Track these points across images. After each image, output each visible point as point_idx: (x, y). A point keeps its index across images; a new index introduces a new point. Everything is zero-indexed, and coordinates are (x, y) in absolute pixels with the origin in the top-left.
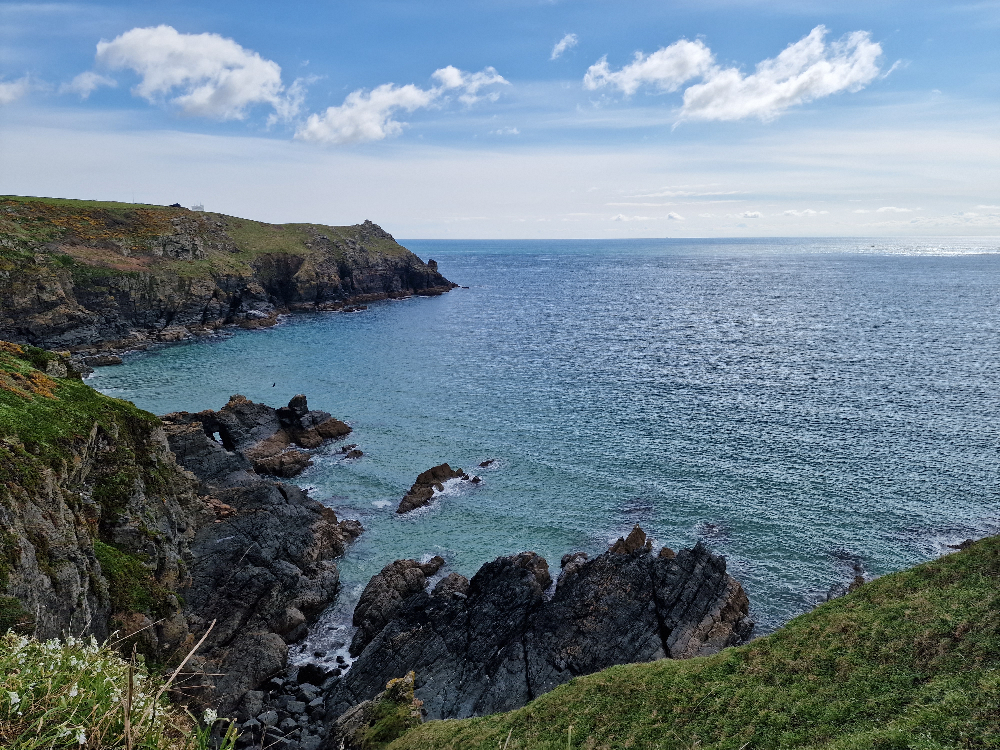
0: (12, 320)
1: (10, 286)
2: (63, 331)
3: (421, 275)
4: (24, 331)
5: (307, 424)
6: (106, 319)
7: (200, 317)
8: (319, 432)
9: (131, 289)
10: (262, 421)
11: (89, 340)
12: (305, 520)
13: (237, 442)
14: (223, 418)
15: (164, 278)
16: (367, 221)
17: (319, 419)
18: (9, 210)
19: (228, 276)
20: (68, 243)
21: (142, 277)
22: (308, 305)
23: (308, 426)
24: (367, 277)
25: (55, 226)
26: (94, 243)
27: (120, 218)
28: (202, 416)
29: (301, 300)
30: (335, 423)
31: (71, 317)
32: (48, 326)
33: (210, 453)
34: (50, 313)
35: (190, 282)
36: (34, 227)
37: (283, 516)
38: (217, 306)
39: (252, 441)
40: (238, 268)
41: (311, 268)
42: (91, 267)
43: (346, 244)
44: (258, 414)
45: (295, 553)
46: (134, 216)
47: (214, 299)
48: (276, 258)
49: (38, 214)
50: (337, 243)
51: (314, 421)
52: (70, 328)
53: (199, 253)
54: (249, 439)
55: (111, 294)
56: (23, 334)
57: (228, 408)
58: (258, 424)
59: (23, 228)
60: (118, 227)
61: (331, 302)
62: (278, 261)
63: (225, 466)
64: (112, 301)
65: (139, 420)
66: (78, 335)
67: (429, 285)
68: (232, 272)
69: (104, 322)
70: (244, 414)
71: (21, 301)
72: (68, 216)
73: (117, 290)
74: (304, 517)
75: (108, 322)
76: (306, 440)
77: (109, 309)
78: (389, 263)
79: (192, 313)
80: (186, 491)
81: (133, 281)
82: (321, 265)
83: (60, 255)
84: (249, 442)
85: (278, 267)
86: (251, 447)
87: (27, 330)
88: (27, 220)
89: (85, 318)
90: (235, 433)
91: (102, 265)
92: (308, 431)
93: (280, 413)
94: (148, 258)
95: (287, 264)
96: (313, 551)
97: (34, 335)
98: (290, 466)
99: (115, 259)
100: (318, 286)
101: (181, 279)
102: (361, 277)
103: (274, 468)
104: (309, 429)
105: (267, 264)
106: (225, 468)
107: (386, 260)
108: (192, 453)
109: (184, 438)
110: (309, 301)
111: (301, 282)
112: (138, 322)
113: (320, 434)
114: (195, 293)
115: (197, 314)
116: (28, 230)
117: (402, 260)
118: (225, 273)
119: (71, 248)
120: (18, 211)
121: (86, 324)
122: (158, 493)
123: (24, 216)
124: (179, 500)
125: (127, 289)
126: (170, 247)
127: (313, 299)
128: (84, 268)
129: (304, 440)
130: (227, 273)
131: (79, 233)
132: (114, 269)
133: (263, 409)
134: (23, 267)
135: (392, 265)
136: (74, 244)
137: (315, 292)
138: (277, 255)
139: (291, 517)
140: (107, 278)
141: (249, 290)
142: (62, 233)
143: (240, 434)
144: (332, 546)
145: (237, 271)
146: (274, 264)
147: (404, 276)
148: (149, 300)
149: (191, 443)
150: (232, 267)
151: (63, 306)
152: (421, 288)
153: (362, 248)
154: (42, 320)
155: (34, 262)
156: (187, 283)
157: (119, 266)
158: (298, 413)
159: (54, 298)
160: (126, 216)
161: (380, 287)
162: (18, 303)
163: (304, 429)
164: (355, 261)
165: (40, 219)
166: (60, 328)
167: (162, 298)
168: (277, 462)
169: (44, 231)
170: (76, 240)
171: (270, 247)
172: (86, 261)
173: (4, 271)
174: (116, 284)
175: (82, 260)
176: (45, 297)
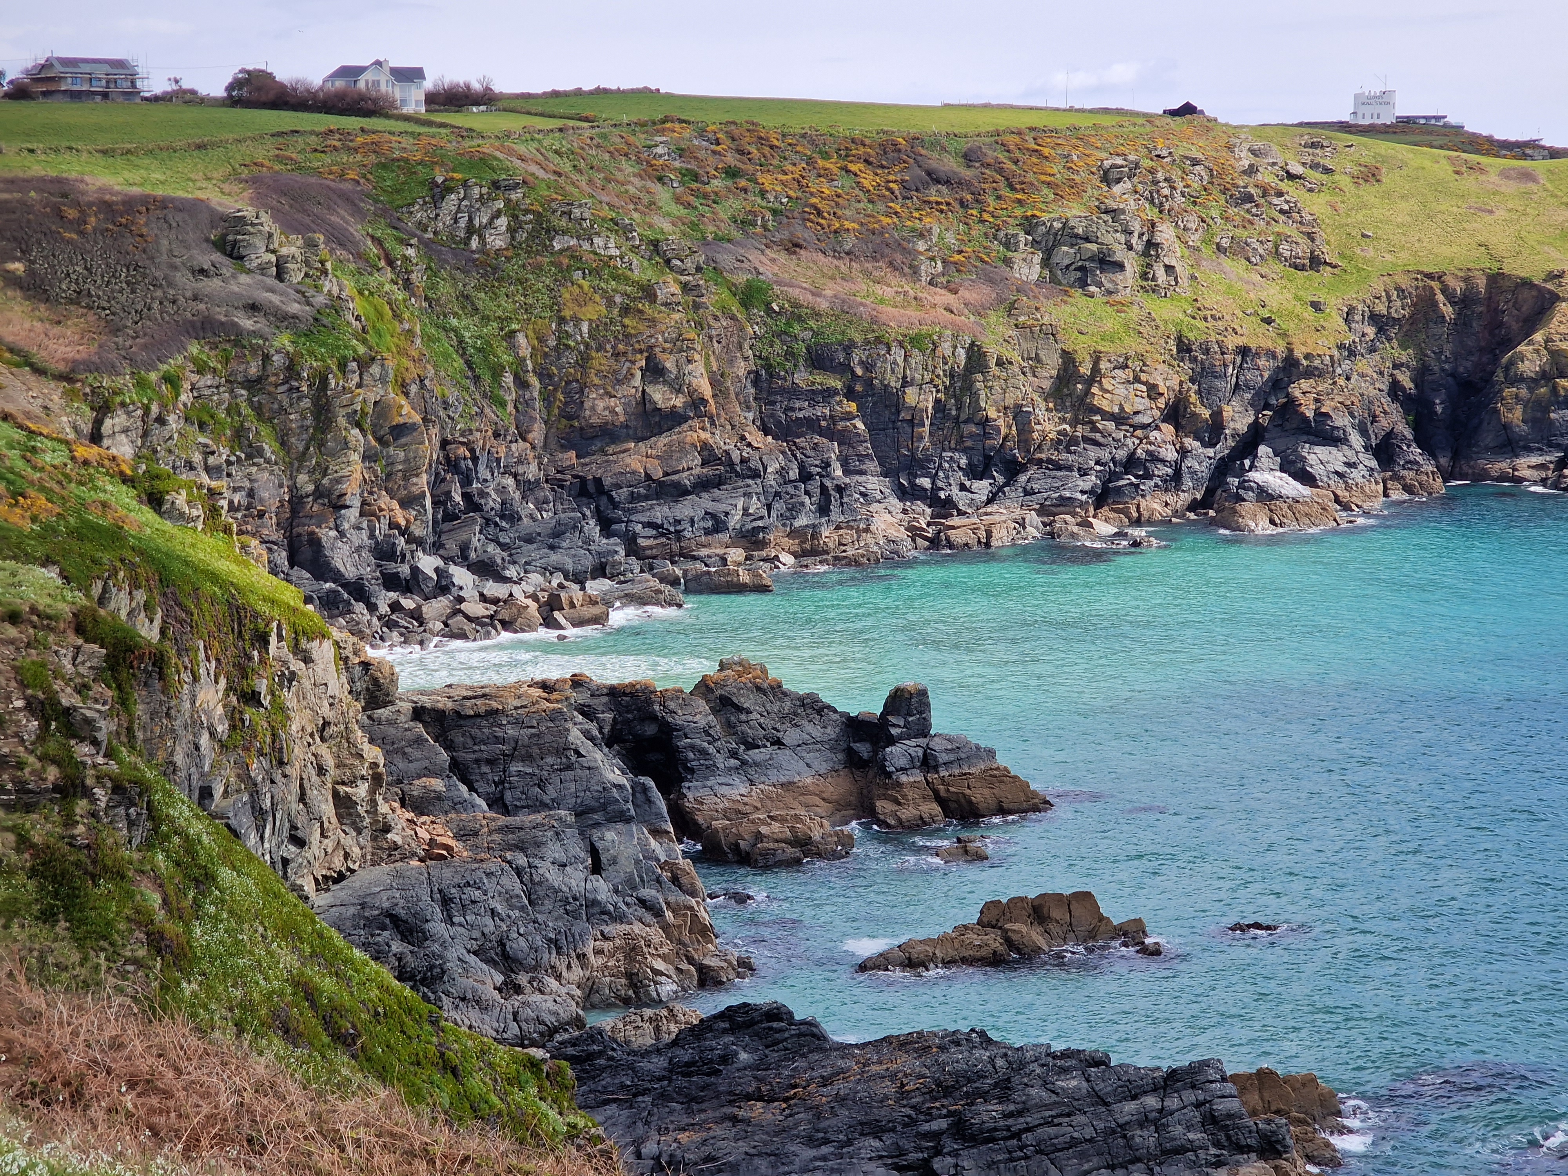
0: (573, 454)
1: (584, 361)
2: (678, 492)
4: (591, 488)
5: (903, 762)
6: (802, 467)
7: (1091, 481)
8: (936, 792)
9: (905, 383)
10: (791, 736)
11: (735, 520)
13: (692, 771)
15: (1008, 353)
17: (943, 758)
18: (660, 150)
19: (1244, 351)
20: (780, 243)
21: (946, 348)
22: (1526, 467)
23: (903, 769)
25: (763, 194)
26: (849, 242)
27: (950, 164)
29: (1507, 445)
30: (1001, 777)
31: (709, 456)
32: (648, 477)
34: (663, 440)
35: (1095, 369)
36: (706, 196)
38: (1170, 454)
39: (736, 780)
40: (1290, 326)
42: (817, 314)
44: (790, 718)
45: (520, 955)
47: (1168, 429)
48: (1458, 287)
49: (731, 159)
51: (928, 762)
52: (703, 485)
53: (1160, 273)
54: (730, 771)
55: (850, 394)
56: (589, 496)
57: (704, 687)
58: (778, 743)
59: (678, 200)
60: (934, 194)
62: (1464, 302)
64: (849, 417)
66: (711, 506)
68: (1263, 340)
69: (794, 474)
70: (739, 709)
71: (601, 404)
72: (810, 161)
73: (869, 383)
75: (805, 477)
76: (889, 806)
77: (817, 439)
79: (1069, 469)
81: (917, 357)
83: (741, 278)
84: (721, 780)
85: (1462, 323)
86: (724, 790)
87: (598, 481)
88: (696, 177)
89: (743, 461)
90: (692, 747)
91: (846, 310)
92: (899, 785)
93: (853, 725)
94: (986, 289)
95: (1495, 312)
97: (611, 499)
98: (771, 845)
99: (890, 293)
101: (1068, 358)
103: (737, 845)
104: (904, 779)
105: (1419, 311)
108: (528, 758)
109: (518, 723)
110: (1538, 453)
113: (938, 800)
114: (1105, 405)
115: (1084, 473)
116: (688, 206)
118: (1232, 342)
119: (782, 257)
120: (682, 152)
121: (744, 477)
123: (693, 166)
125: (894, 383)
126: (1065, 253)
127: (1553, 447)
128: (794, 316)
129: (883, 806)
130: (1240, 341)
131: (819, 213)
132: (874, 320)
133: (811, 707)
134: (625, 311)
136: (793, 247)
138: (1466, 279)
140: (849, 347)
142: (774, 212)
143: (703, 752)
145: (1284, 335)
146: (1448, 311)
148: (957, 417)
149: (533, 735)
150: (1268, 321)
151: (696, 423)
154: (639, 459)
155: (654, 298)
156: (1085, 369)
157: (888, 312)
158: (894, 731)
159: (678, 401)
160: (969, 158)
162: (593, 408)
163: (889, 775)
165: (732, 173)
166: (677, 485)
167: (992, 413)
168: (746, 829)
169: (734, 205)
170: (802, 233)
171: (1446, 251)
172: (805, 298)
173: (577, 321)
174: (868, 366)
175: (795, 292)
176: (660, 396)
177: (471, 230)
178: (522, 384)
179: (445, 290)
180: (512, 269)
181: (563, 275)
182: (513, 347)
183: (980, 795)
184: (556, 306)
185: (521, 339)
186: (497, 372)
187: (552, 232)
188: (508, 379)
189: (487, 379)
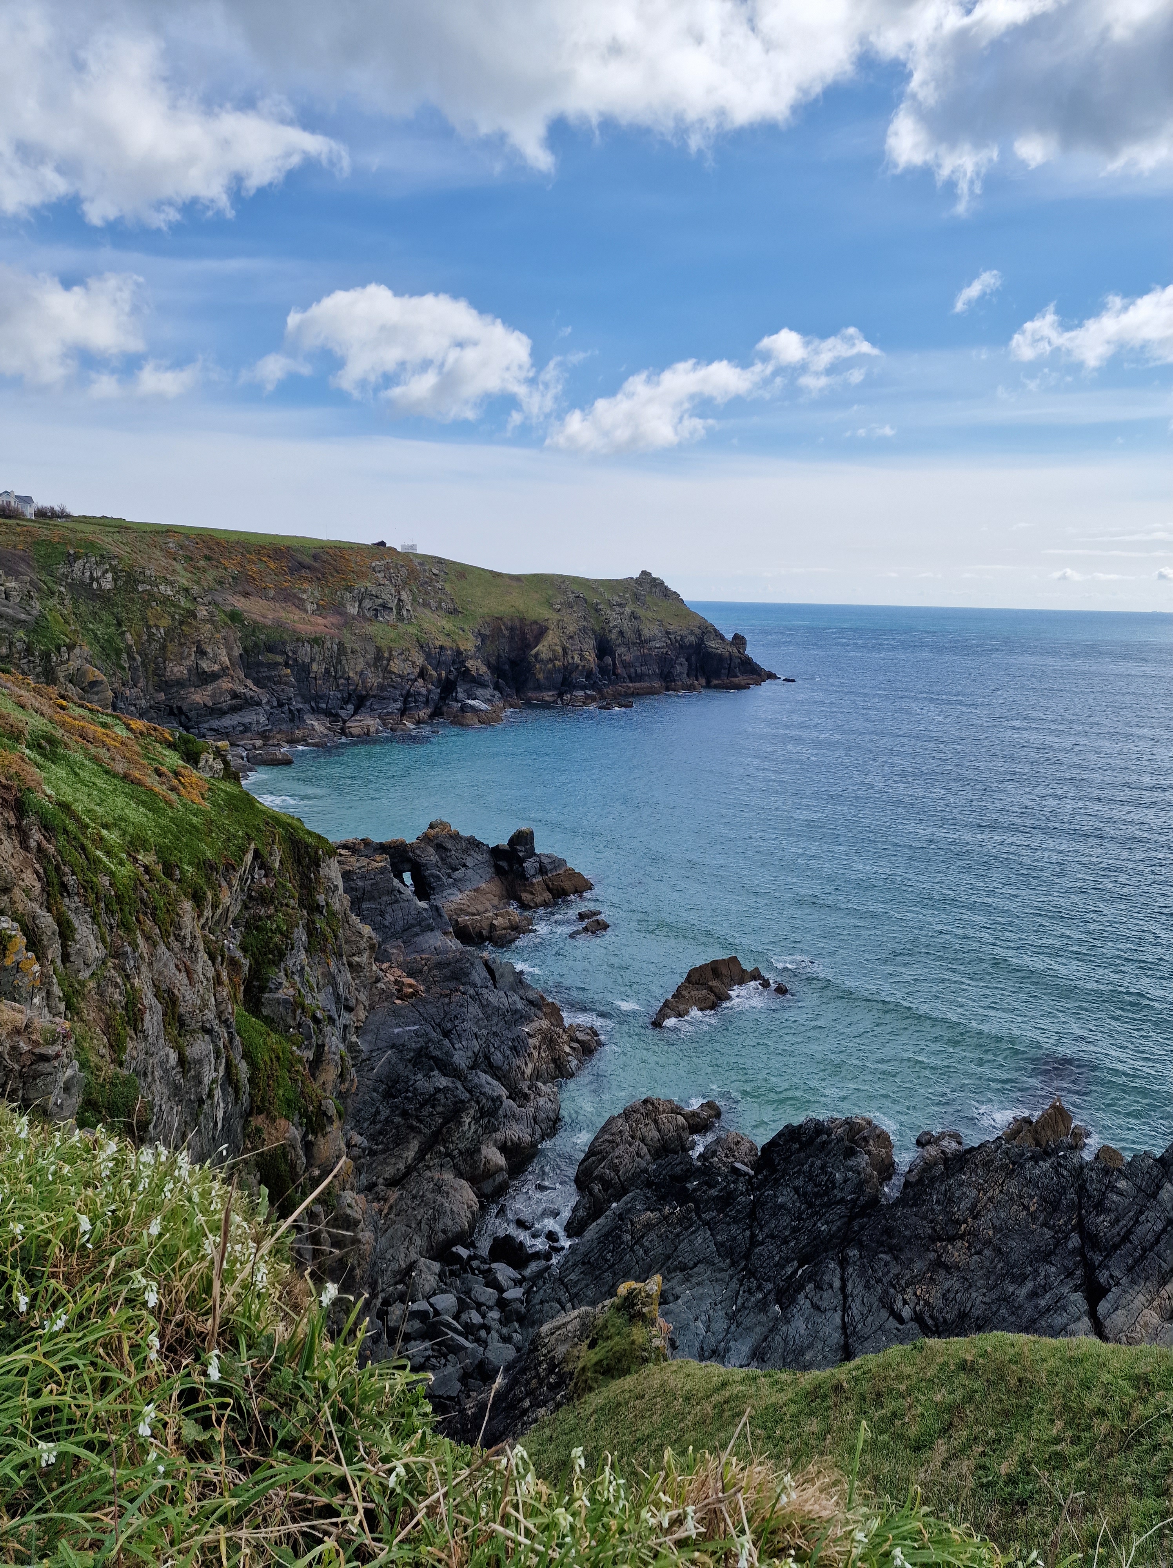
0: (162, 694)
1: (163, 648)
2: (223, 713)
3: (720, 657)
4: (176, 711)
5: (532, 872)
6: (278, 701)
7: (399, 705)
8: (547, 886)
9: (313, 660)
10: (470, 862)
11: (254, 728)
12: (517, 1016)
13: (433, 889)
14: (418, 852)
15: (357, 647)
16: (644, 573)
17: (549, 867)
18: (171, 545)
19: (441, 647)
20: (239, 593)
21: (328, 644)
22: (548, 696)
23: (534, 876)
24: (637, 658)
25: (226, 569)
26: (272, 593)
27: (308, 560)
28: (390, 848)
29: (539, 687)
30: (573, 875)
31: (235, 695)
32: (205, 705)
33: (397, 901)
34: (210, 688)
35: (390, 653)
36: (199, 569)
37: (488, 1005)
38: (424, 691)
39: (454, 890)
40: (456, 637)
41: (557, 641)
42: (266, 626)
43: (611, 606)
44: (466, 851)
45: (500, 1063)
46: (325, 557)
47: (420, 680)
48: (509, 624)
49: (206, 552)
50: (597, 604)
51: (542, 870)
52: (234, 709)
53: (405, 613)
54: (450, 886)
55: (287, 665)
56: (175, 715)
57: (426, 839)
58: (465, 866)
59: (185, 569)
60: (304, 573)
61: (581, 693)
62: (512, 629)
63: (414, 922)
64: (287, 676)
65: (307, 846)
66: (241, 720)
67: (731, 673)
68: (448, 643)
69: (275, 704)
70: (446, 849)
71: (176, 669)
72: (242, 554)
73: (295, 660)
74: (516, 1011)
75: (281, 705)
76: (529, 897)
77: (283, 687)
78: (672, 637)
79: (389, 699)
80: (359, 953)
81: (316, 649)
82: (571, 637)
83: (228, 609)
84: (449, 891)
85: (511, 638)
86: (452, 898)
87: (180, 708)
88: (192, 559)
89: (251, 697)
90: (432, 875)
91: (279, 625)
92: (532, 884)
93: (496, 852)
94: (339, 617)
95: (523, 633)
96: (526, 1064)
97: (187, 717)
98: (504, 932)
99: (296, 618)
100: (565, 668)
101: (379, 649)
102: (627, 658)
103: (481, 933)
104: (534, 881)
105: (496, 633)
106: (413, 926)
107: (668, 633)
108: (372, 899)
109: (363, 877)
110: (550, 690)
111: (542, 660)
112: (318, 707)
113: (550, 890)
114: (396, 670)
115: (395, 701)
116: (191, 572)
117: (692, 633)
118: (438, 643)
119: (242, 599)
120: (182, 547)
121: (252, 705)
122: (323, 951)
123: (189, 554)
124: (350, 964)
125: (307, 660)
126: (367, 603)
127: (555, 688)
128: (256, 628)
129: (526, 896)
130: (440, 643)
131: (254, 579)
132: (294, 631)
133: (473, 844)
134: (181, 623)
135: (676, 641)
136: (246, 595)
137: (559, 678)
138: (511, 620)
139: (499, 1009)
140: (284, 644)
141: (467, 670)
142: (233, 578)
143: (438, 877)
144: (554, 1061)
145: (454, 641)
146: (506, 632)
147: (693, 658)
148: (335, 677)
149: (372, 885)
150: (448, 635)
151: (225, 679)
152: (718, 677)
153: (633, 613)
154: (199, 697)
155: (195, 617)
156: (386, 655)
157: (300, 627)
158: (521, 854)
159: (216, 668)
160: (315, 557)
161: (654, 674)
162: (172, 671)
163: (527, 879)
164: (621, 633)
165: (208, 558)
166: (220, 709)
167: (351, 675)
168: (485, 924)
169: (212, 574)
170: (250, 589)
171: (502, 609)
172: (259, 619)
173: (158, 627)
174: (294, 653)
175: (254, 616)
176: (205, 665)
177: (92, 578)
178: (131, 658)
179: (83, 609)
180: (118, 599)
181: (146, 604)
182: (123, 640)
183: (567, 885)
184: (144, 619)
185: (128, 636)
186: (118, 652)
187: (137, 582)
188: (125, 656)
189: (113, 657)
